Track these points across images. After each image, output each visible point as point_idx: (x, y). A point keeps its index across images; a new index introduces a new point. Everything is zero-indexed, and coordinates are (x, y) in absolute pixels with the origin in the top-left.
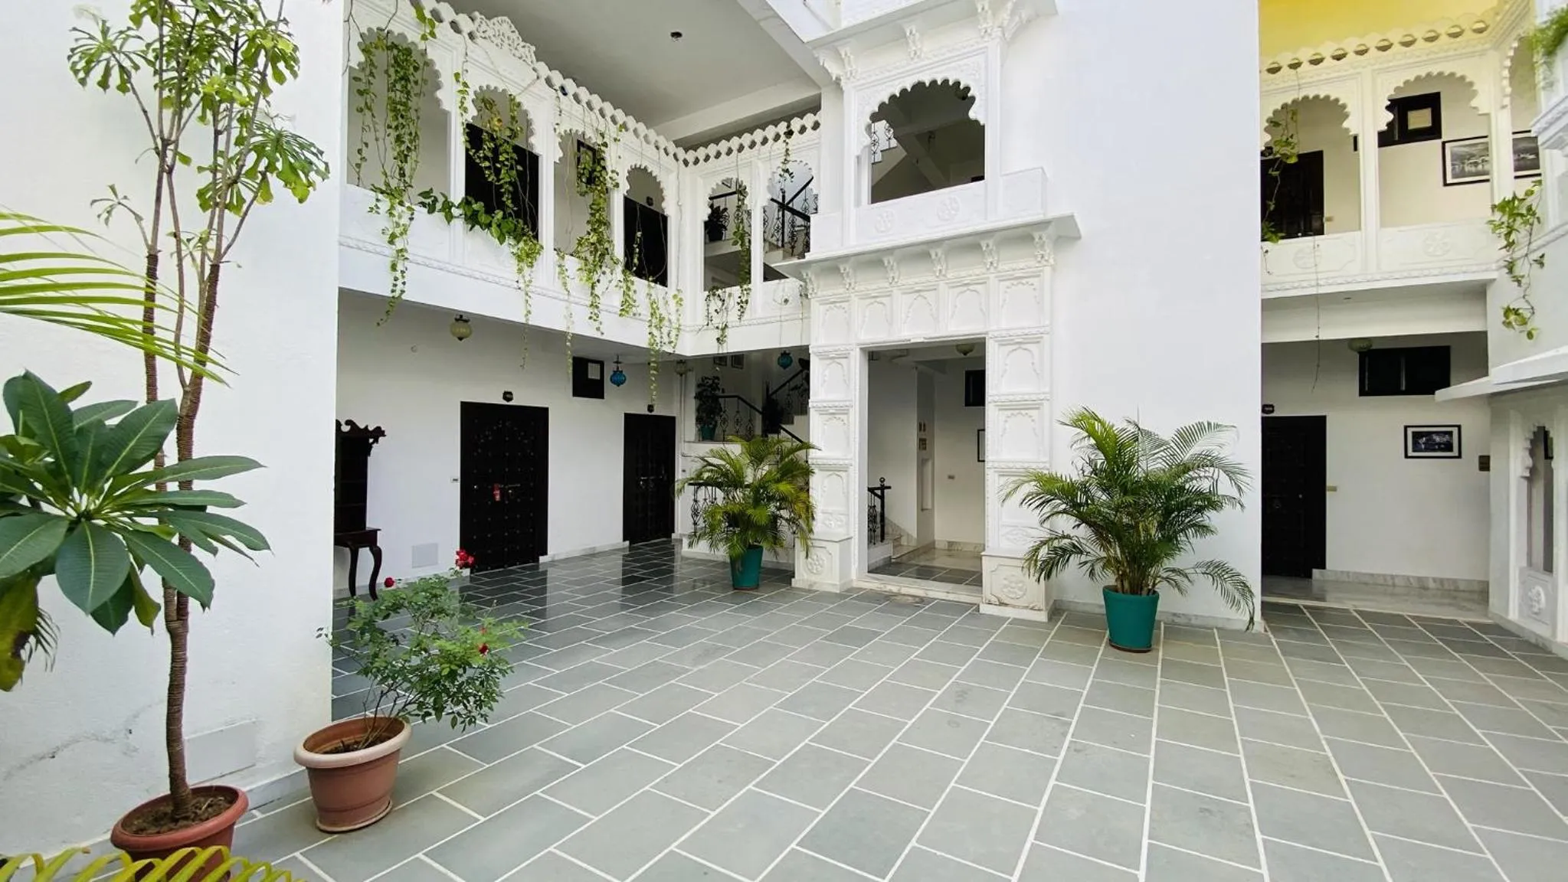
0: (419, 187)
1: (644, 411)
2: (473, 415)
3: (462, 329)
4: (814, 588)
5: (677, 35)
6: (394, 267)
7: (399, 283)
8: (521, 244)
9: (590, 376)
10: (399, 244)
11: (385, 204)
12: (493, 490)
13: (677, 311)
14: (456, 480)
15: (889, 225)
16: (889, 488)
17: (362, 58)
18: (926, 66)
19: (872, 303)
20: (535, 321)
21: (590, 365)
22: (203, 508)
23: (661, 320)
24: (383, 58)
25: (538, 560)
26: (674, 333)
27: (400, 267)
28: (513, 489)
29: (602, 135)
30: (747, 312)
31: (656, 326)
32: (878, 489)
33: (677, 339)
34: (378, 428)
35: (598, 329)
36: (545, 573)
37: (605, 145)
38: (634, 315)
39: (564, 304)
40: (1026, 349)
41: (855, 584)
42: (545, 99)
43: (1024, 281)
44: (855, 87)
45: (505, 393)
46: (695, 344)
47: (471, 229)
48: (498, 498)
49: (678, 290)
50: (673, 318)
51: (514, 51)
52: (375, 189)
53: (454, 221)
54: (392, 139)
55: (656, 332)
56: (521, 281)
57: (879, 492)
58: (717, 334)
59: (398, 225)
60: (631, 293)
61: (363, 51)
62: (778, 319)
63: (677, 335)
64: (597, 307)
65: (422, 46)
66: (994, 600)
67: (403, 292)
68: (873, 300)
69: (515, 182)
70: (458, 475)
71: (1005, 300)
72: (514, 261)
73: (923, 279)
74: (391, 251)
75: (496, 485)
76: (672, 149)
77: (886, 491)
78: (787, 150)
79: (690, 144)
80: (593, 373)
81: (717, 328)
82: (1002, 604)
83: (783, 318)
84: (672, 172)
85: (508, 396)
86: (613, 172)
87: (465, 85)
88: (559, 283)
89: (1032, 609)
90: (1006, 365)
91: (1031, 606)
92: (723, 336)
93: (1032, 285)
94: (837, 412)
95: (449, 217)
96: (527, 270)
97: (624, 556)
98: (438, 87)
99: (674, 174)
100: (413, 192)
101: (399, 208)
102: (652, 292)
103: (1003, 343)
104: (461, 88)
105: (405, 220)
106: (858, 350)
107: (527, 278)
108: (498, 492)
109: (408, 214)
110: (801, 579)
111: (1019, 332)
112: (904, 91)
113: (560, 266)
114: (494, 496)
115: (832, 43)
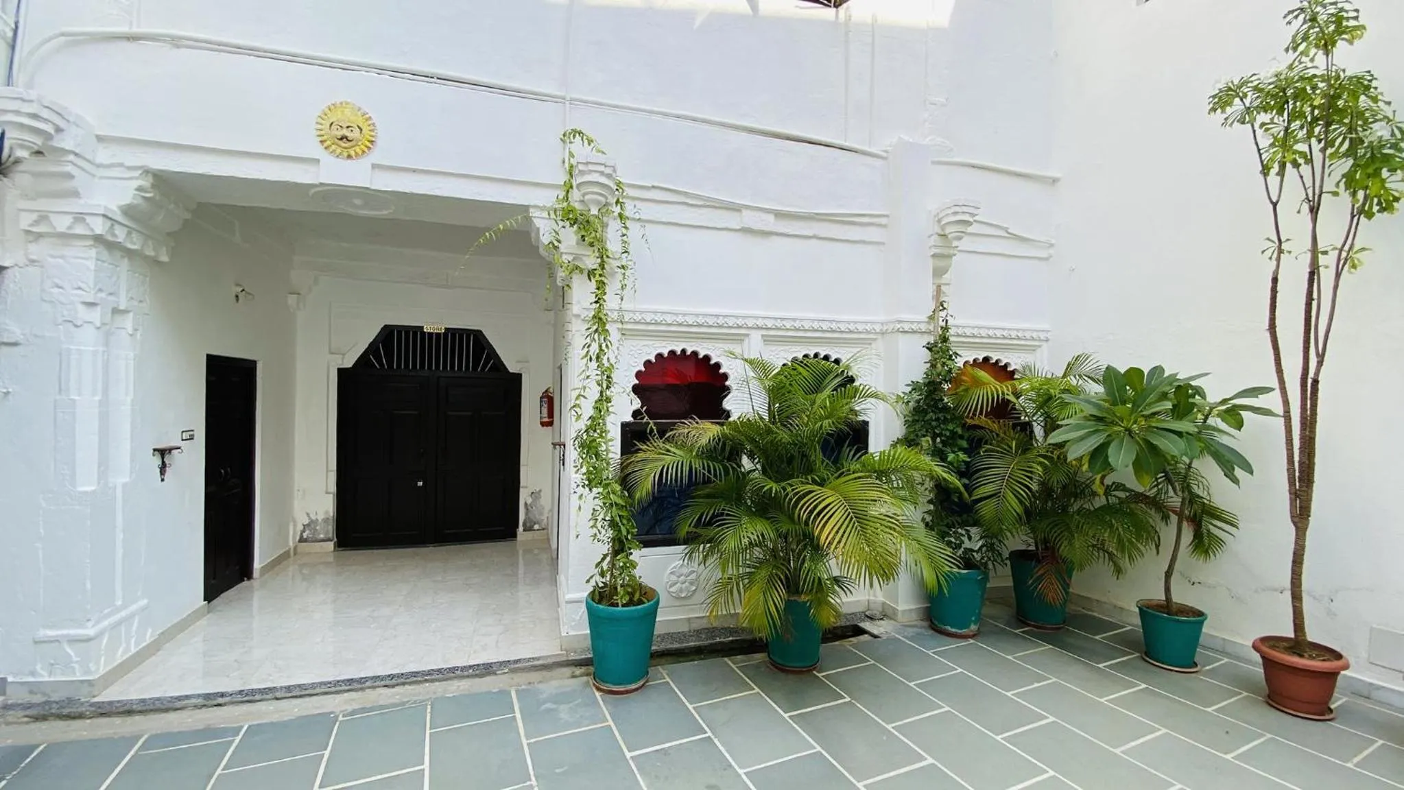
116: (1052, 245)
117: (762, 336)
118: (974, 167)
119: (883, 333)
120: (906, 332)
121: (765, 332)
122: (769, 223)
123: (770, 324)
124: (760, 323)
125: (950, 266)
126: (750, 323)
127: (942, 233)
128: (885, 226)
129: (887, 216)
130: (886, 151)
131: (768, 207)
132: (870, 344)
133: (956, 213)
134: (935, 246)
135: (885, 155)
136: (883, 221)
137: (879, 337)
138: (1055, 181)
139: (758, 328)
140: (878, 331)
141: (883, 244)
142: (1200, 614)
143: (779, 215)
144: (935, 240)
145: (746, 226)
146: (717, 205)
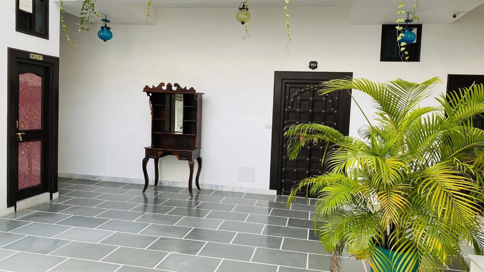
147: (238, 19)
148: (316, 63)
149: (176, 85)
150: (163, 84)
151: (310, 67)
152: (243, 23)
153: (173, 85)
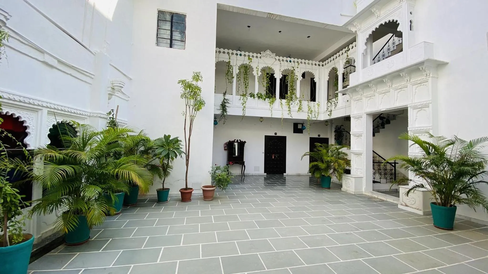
0: (249, 92)
1: (317, 136)
2: (268, 138)
3: (261, 120)
4: (347, 192)
5: (309, 37)
6: (243, 110)
7: (244, 113)
8: (271, 100)
9: (299, 128)
10: (244, 105)
11: (242, 98)
12: (272, 156)
13: (318, 108)
14: (263, 153)
15: (372, 73)
16: (398, 163)
17: (238, 71)
18: (383, 18)
19: (370, 99)
20: (274, 116)
21: (299, 125)
22: (179, 149)
23: (312, 111)
24: (242, 70)
25: (283, 174)
26: (317, 114)
27: (244, 110)
28: (277, 156)
29: (293, 68)
30: (337, 105)
31: (310, 113)
32: (393, 163)
33: (318, 116)
34: (245, 141)
35: (291, 116)
36: (285, 178)
37: (294, 70)
38: (302, 111)
39: (282, 111)
40: (424, 110)
41: (364, 193)
42: (277, 65)
43: (422, 84)
44: (361, 33)
45: (275, 133)
46: (323, 117)
47: (259, 99)
48: (273, 158)
49: (319, 102)
50: (317, 110)
51: (270, 57)
52: (241, 95)
53: (255, 98)
54: (244, 84)
55: (310, 115)
56: (270, 108)
57: (393, 164)
58: (329, 113)
59: (244, 101)
60: (301, 106)
61: (239, 70)
62: (345, 107)
63: (318, 115)
64: (290, 111)
65: (249, 64)
66: (403, 204)
67: (245, 114)
68: (370, 98)
69: (269, 86)
70: (264, 152)
71: (416, 92)
72: (269, 104)
73: (384, 89)
74: (243, 107)
75: (273, 155)
76: (317, 63)
77: (396, 164)
78: (347, 55)
79: (323, 60)
80: (300, 127)
81: (329, 111)
82: (406, 206)
83: (346, 107)
84: (317, 70)
85: (276, 134)
86: (296, 76)
87: (258, 69)
88: (280, 107)
89: (417, 209)
90: (417, 116)
91: (417, 208)
92: (331, 114)
93: (426, 85)
94: (359, 136)
95: (254, 98)
96: (271, 105)
97: (310, 177)
98: (253, 71)
99: (318, 70)
100: (248, 94)
101: (245, 98)
102: (309, 104)
103: (415, 108)
104: (257, 70)
105: (246, 100)
106: (365, 115)
107: (272, 107)
108: (273, 156)
109: (246, 99)
110: (344, 188)
111: (419, 104)
112: (376, 29)
113: (281, 102)
114: (272, 157)
115: (350, 23)
116: (129, 97)
117: (48, 111)
118: (115, 68)
119: (90, 116)
120: (101, 117)
121: (49, 110)
122: (54, 63)
123: (53, 106)
124: (49, 105)
125: (111, 98)
126: (45, 105)
127: (113, 88)
128: (93, 78)
129: (94, 75)
130: (95, 53)
131: (56, 56)
132: (84, 120)
133: (120, 84)
134: (110, 91)
135: (95, 54)
136: (93, 77)
137: (88, 117)
138: (131, 79)
139: (47, 107)
140: (89, 115)
141: (91, 84)
142: (169, 189)
143: (59, 61)
144: (110, 89)
145: (46, 61)
146: (33, 46)
147: (260, 121)
148: (276, 133)
149: (240, 140)
150: (235, 140)
151: (275, 134)
152: (261, 122)
153: (239, 140)
